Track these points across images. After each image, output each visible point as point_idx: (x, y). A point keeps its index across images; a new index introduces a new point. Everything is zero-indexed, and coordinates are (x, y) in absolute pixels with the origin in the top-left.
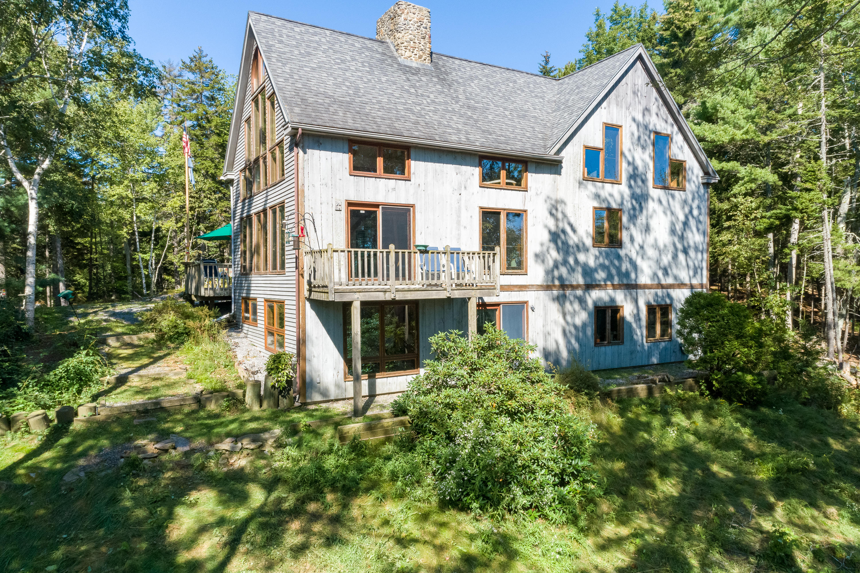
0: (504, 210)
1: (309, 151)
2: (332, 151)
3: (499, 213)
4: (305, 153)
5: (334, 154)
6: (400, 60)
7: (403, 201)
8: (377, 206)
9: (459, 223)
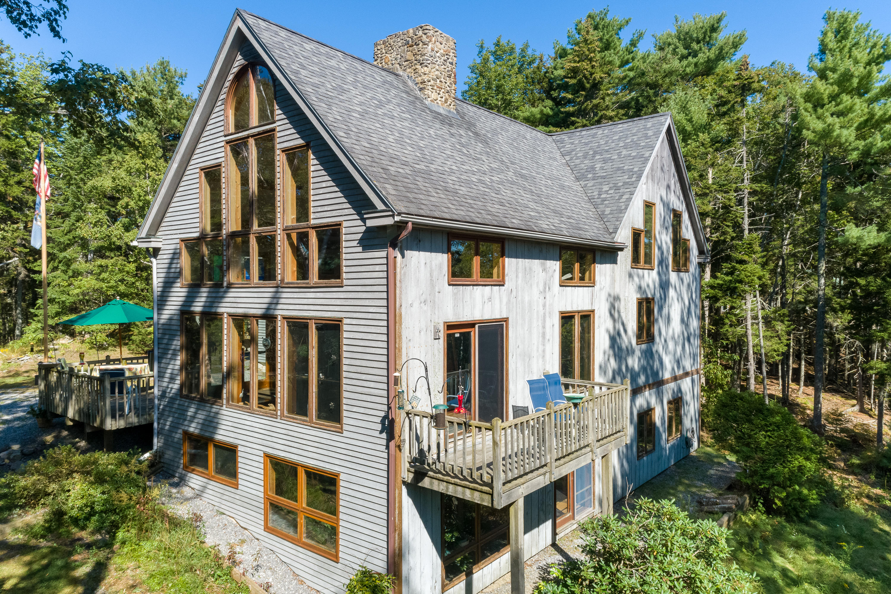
0: (579, 312)
1: (408, 253)
2: (431, 251)
3: (573, 317)
4: (403, 256)
5: (434, 254)
6: (427, 102)
7: (498, 316)
8: (472, 325)
9: (544, 334)
